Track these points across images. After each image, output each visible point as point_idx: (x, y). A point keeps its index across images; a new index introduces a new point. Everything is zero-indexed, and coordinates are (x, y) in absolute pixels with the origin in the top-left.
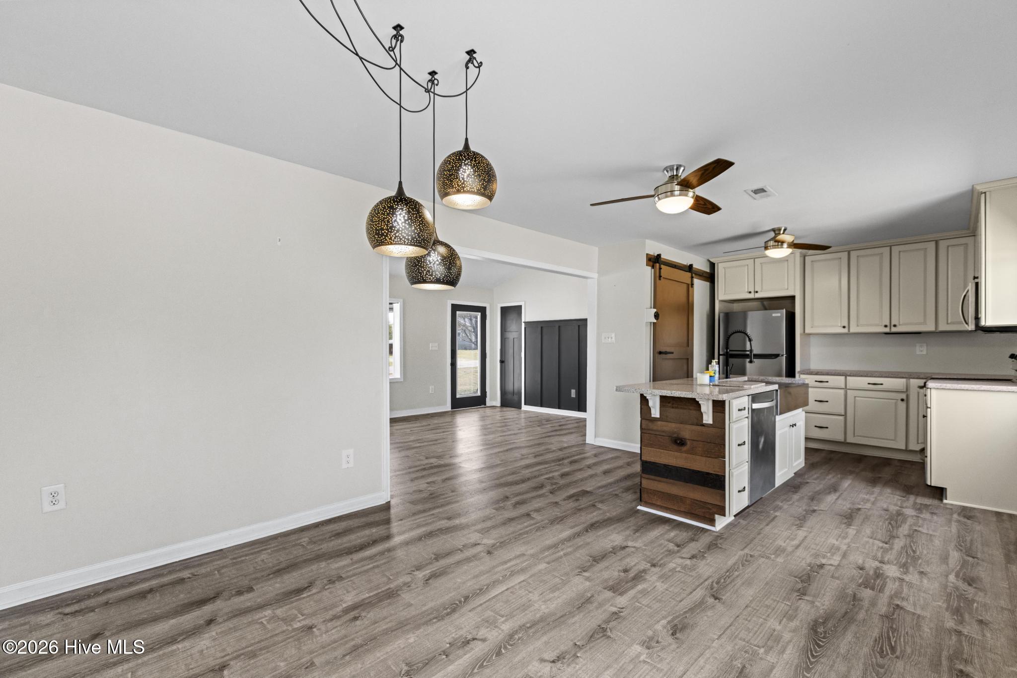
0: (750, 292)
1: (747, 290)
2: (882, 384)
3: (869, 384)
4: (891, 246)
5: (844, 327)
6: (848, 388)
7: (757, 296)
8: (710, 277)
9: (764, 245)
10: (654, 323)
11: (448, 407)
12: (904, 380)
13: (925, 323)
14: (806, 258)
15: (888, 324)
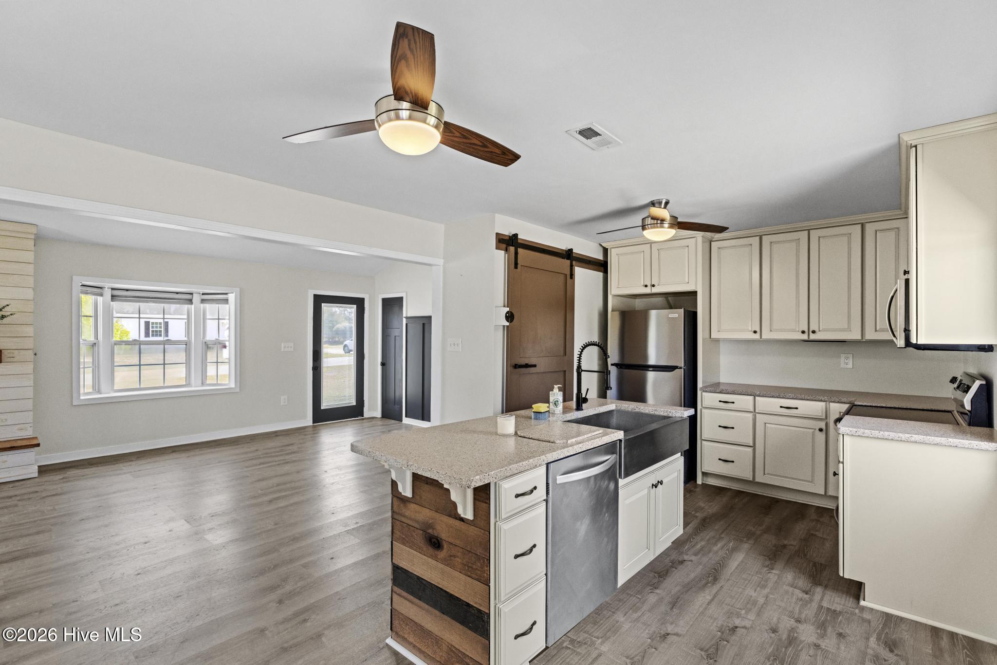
0: (646, 286)
1: (642, 283)
2: (797, 408)
3: (781, 407)
4: (809, 230)
5: (755, 332)
6: (757, 411)
7: (655, 290)
8: (602, 266)
9: (640, 224)
10: (507, 326)
11: (309, 421)
12: (823, 404)
13: (849, 329)
14: (712, 243)
15: (806, 330)
